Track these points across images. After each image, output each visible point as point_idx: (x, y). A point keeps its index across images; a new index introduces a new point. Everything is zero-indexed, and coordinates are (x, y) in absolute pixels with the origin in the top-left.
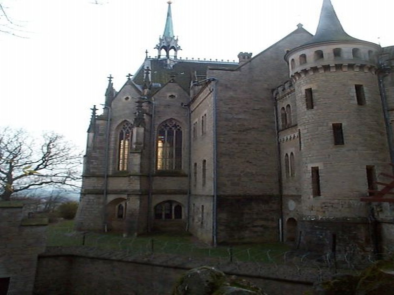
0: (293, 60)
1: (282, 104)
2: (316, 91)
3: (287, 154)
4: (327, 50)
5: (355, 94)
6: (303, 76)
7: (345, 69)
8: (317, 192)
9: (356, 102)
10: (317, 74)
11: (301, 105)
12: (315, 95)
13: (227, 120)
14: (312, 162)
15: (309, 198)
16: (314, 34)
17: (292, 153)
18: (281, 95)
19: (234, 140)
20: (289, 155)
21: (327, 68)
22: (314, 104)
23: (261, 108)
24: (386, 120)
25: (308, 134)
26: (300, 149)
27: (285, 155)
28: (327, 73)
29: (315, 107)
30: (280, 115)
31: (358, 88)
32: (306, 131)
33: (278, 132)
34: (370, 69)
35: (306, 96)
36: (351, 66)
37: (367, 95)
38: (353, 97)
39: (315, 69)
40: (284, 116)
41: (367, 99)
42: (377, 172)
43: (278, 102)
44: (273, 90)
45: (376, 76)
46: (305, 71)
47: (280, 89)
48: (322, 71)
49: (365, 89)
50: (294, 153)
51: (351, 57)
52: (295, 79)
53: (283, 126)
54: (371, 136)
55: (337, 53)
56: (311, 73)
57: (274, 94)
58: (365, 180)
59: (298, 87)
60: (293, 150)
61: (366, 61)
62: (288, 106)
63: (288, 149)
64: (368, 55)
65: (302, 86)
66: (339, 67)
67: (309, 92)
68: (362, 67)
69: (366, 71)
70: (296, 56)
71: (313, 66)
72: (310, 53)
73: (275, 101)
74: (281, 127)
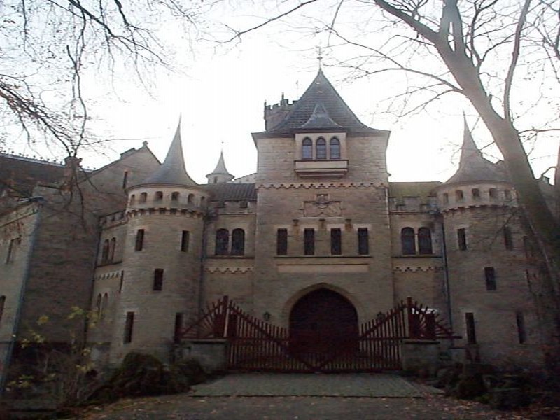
0: (133, 196)
1: (107, 236)
2: (148, 233)
3: (100, 295)
4: (167, 192)
5: (181, 240)
6: (139, 214)
7: (178, 214)
8: (128, 339)
9: (180, 248)
10: (152, 215)
11: (130, 245)
12: (146, 236)
13: (45, 249)
14: (128, 307)
15: (119, 345)
16: (162, 162)
17: (106, 294)
18: (109, 224)
19: (47, 274)
20: (103, 295)
21: (163, 210)
22: (143, 246)
23: (84, 238)
24: (202, 267)
25: (131, 278)
26: (120, 292)
27: (98, 294)
28: (162, 216)
29: (144, 250)
30: (101, 248)
31: (185, 234)
32: (129, 274)
33: (96, 268)
34: (199, 215)
35: (138, 237)
36: (184, 212)
37: (191, 243)
38: (179, 243)
39: (152, 210)
40: (107, 249)
41: (190, 245)
42: (185, 319)
43: (103, 231)
44: (101, 217)
45: (202, 223)
46: (142, 211)
47: (109, 218)
48: (157, 213)
49: (191, 235)
50: (108, 294)
51: (186, 202)
52: (131, 216)
53: (103, 261)
54: (185, 283)
55: (175, 196)
56: (148, 213)
57: (101, 222)
58: (172, 327)
59: (132, 225)
60: (108, 290)
61: (198, 208)
62: (114, 239)
63: (103, 289)
64: (200, 201)
65: (135, 225)
66: (173, 211)
67: (141, 232)
68: (193, 213)
69: (196, 217)
70: (137, 193)
71: (152, 206)
72: (151, 192)
73: (100, 230)
74: (99, 263)
